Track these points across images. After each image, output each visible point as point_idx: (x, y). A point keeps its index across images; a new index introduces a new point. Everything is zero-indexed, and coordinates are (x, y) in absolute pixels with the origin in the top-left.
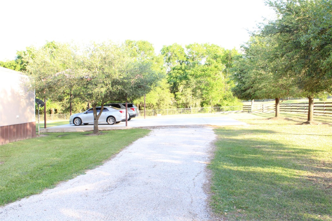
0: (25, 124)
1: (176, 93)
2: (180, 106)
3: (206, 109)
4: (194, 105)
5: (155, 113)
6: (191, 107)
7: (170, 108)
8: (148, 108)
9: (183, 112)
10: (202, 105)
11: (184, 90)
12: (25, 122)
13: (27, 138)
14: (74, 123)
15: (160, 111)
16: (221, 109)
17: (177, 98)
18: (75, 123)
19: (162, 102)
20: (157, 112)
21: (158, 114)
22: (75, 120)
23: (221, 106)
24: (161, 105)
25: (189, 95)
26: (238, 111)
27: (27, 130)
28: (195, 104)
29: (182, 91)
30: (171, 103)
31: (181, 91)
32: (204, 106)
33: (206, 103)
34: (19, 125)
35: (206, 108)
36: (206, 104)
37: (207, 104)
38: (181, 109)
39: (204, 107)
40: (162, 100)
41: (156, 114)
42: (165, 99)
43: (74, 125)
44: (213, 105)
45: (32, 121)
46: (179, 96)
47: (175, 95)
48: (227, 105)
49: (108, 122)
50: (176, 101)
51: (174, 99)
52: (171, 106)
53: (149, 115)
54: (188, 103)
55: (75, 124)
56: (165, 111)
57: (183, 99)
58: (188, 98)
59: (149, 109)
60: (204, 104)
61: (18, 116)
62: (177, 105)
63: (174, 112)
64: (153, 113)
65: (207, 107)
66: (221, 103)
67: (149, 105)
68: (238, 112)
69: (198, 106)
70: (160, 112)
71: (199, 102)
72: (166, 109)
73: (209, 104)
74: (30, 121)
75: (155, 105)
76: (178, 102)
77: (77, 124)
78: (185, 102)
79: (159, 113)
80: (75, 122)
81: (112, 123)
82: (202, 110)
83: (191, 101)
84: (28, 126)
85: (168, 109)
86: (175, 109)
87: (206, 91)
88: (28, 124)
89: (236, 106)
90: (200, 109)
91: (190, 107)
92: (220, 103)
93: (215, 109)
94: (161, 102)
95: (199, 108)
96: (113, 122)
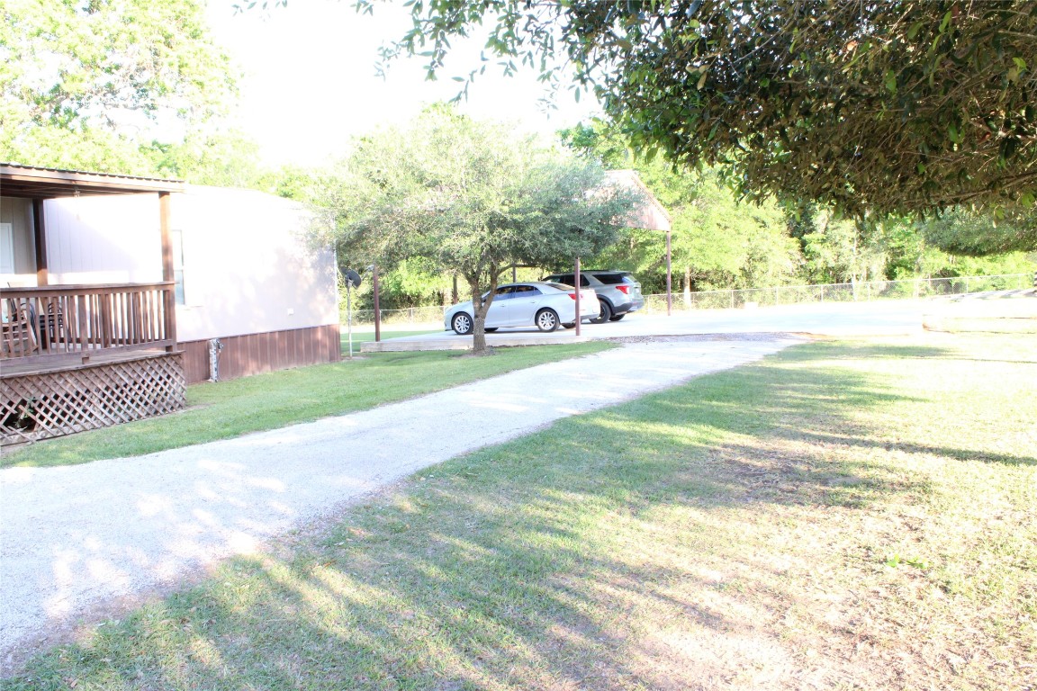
0: (312, 330)
1: (806, 237)
2: (819, 277)
3: (903, 285)
4: (864, 274)
5: (739, 301)
6: (854, 280)
7: (787, 282)
8: (717, 285)
9: (827, 295)
10: (890, 274)
11: (830, 226)
12: (312, 324)
13: (317, 363)
14: (453, 328)
15: (752, 293)
16: (953, 284)
17: (809, 252)
18: (457, 328)
19: (760, 266)
20: (745, 296)
21: (747, 303)
22: (456, 321)
23: (958, 275)
24: (756, 274)
25: (845, 243)
26: (1017, 292)
27: (316, 343)
28: (868, 269)
29: (826, 229)
30: (790, 266)
31: (821, 229)
32: (899, 276)
33: (906, 267)
34: (295, 332)
35: (906, 283)
36: (904, 271)
37: (911, 270)
38: (821, 288)
39: (896, 280)
40: (761, 259)
41: (743, 302)
42: (769, 256)
43: (454, 332)
44: (929, 272)
45: (329, 323)
46: (813, 247)
47: (804, 244)
48: (979, 271)
49: (540, 323)
50: (804, 262)
51: (798, 256)
52: (789, 279)
53: (722, 307)
54: (843, 268)
55: (456, 331)
56: (769, 293)
57: (827, 256)
58: (842, 250)
59: (722, 286)
60: (897, 270)
61: (291, 311)
62: (810, 276)
63: (800, 297)
64: (732, 300)
65: (909, 280)
66: (959, 266)
67: (720, 274)
68: (1013, 295)
69: (876, 278)
70: (754, 297)
71: (879, 262)
72: (774, 288)
73: (915, 267)
74: (325, 322)
75: (739, 273)
76: (812, 265)
77: (462, 331)
78: (832, 264)
79: (751, 300)
80: (455, 325)
81: (550, 328)
82: (891, 288)
83: (853, 261)
84: (319, 335)
85: (780, 288)
86: (802, 285)
87: (905, 229)
88: (319, 329)
89: (1012, 275)
90: (883, 287)
91: (849, 281)
92: (954, 266)
93: (935, 284)
94: (757, 264)
95: (881, 282)
96: (553, 325)
